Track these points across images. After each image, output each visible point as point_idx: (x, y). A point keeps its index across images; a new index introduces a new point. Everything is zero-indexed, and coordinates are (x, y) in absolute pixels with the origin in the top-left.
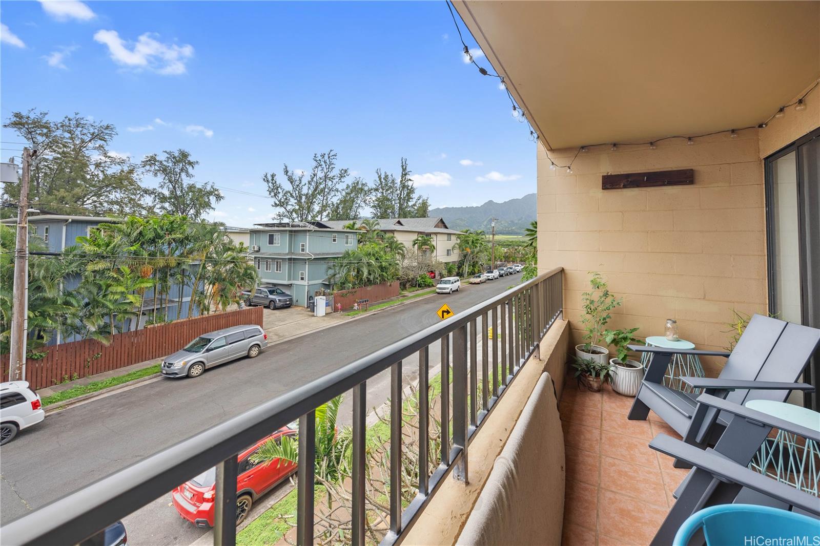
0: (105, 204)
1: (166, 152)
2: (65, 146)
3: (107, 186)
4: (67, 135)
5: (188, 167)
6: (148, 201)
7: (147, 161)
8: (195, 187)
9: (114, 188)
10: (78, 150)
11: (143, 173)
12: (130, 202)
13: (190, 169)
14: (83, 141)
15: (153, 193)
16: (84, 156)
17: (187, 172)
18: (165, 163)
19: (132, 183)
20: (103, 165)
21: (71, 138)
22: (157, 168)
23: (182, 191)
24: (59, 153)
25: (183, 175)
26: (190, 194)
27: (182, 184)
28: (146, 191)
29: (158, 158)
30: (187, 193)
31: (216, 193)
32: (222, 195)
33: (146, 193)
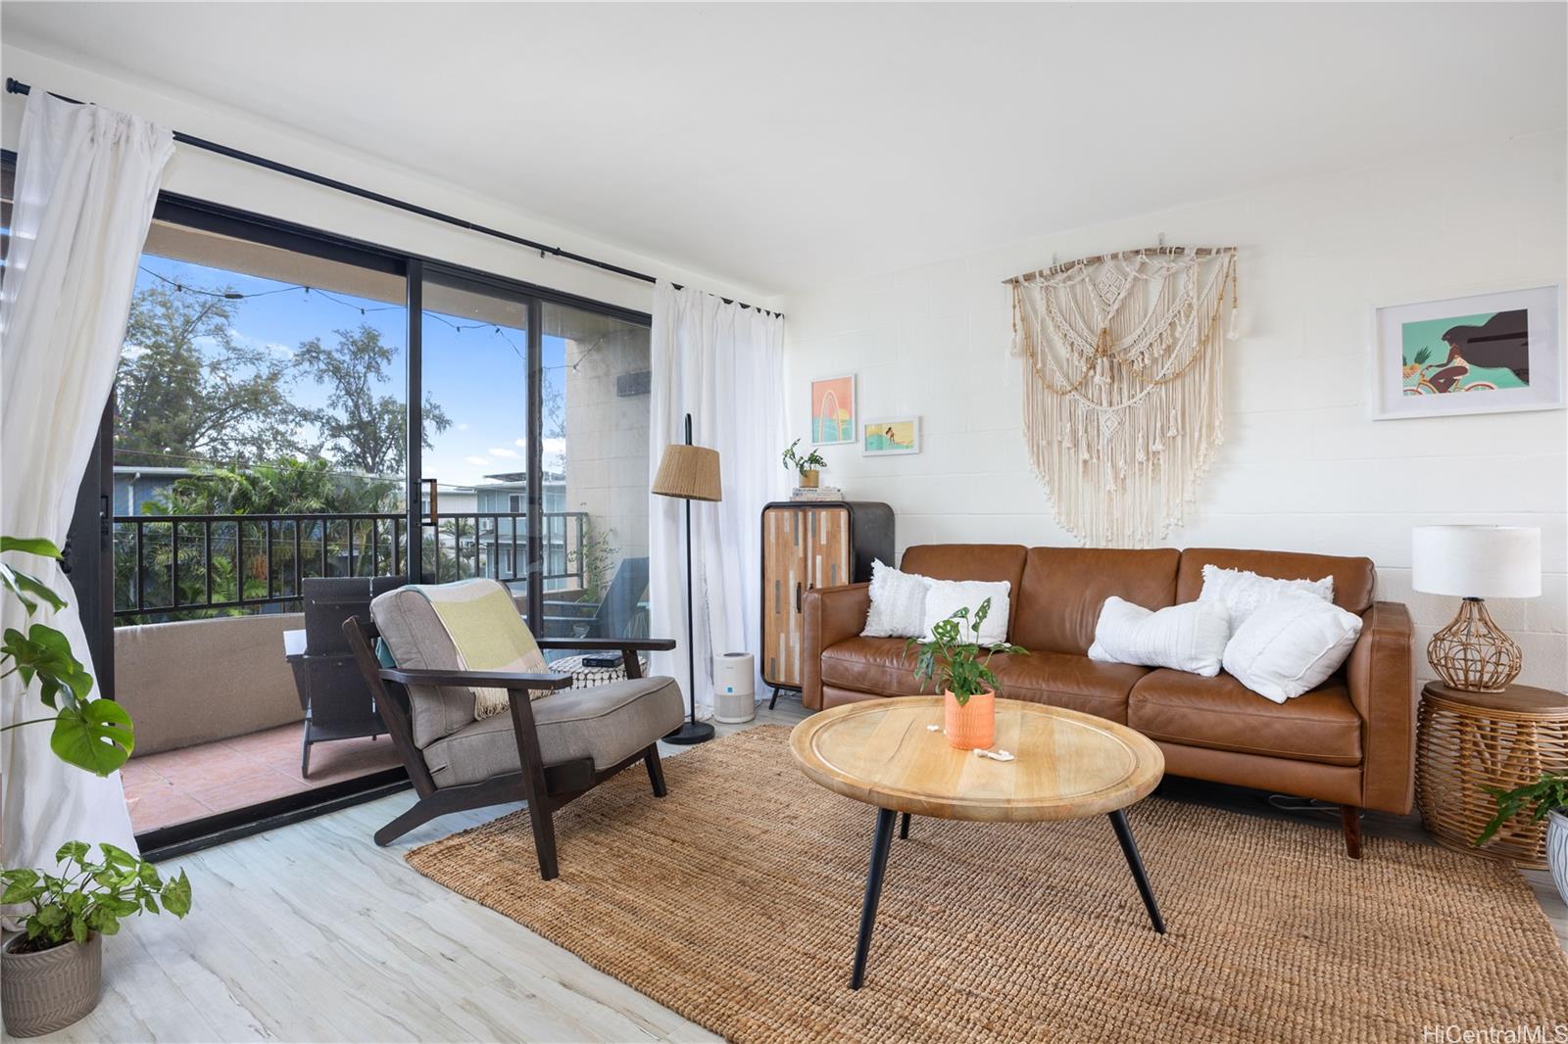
0: (231, 444)
1: (337, 331)
2: (156, 333)
3: (234, 407)
4: (160, 311)
5: (379, 360)
6: (308, 435)
7: (303, 354)
8: (394, 402)
9: (246, 411)
10: (180, 341)
11: (295, 377)
12: (275, 439)
13: (383, 364)
14: (188, 322)
15: (318, 418)
16: (190, 350)
17: (378, 370)
18: (337, 355)
19: (276, 399)
20: (224, 366)
21: (168, 317)
22: (322, 366)
23: (370, 412)
24: (147, 347)
25: (372, 377)
26: (386, 417)
27: (370, 398)
28: (306, 416)
29: (323, 346)
30: (381, 418)
31: (437, 412)
32: (447, 417)
33: (306, 420)
